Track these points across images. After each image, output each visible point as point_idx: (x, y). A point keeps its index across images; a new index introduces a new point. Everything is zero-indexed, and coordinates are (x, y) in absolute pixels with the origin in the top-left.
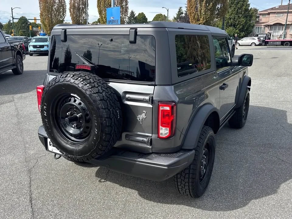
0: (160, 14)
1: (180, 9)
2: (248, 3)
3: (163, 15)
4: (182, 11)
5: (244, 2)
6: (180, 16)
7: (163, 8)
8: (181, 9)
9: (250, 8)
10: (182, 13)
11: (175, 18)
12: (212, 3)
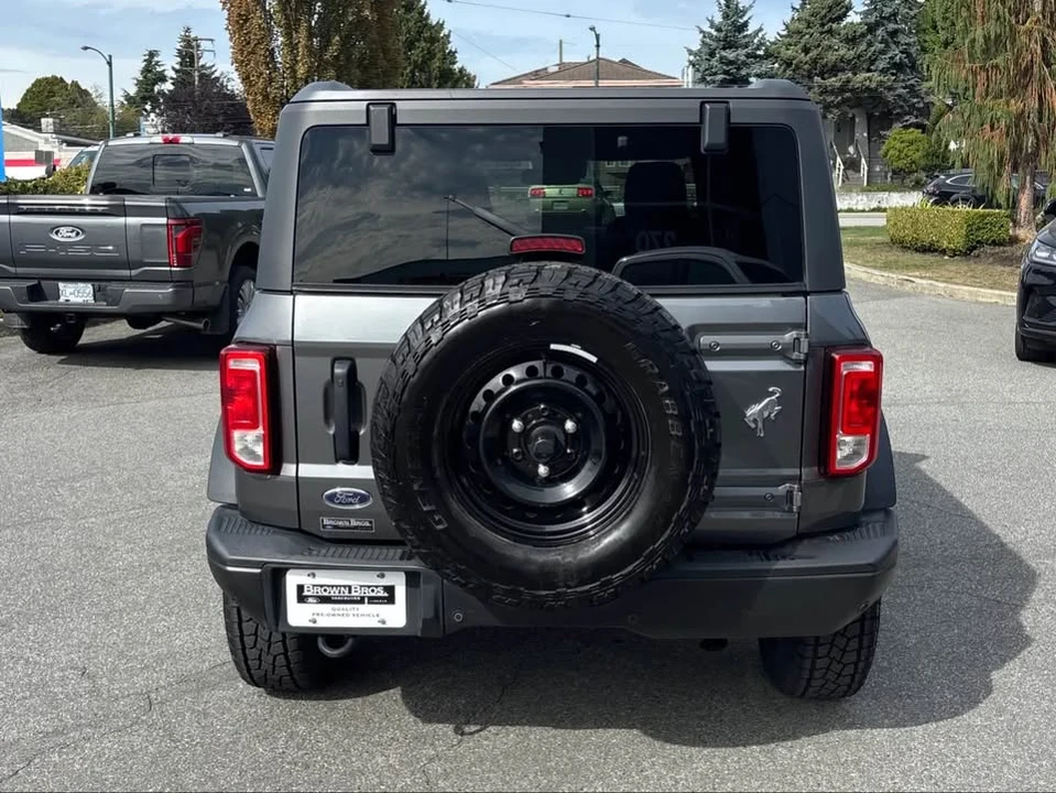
0: (55, 78)
1: (149, 61)
2: (449, 46)
3: (69, 82)
4: (159, 69)
5: (432, 44)
6: (153, 90)
7: (86, 48)
8: (156, 59)
9: (456, 67)
10: (162, 78)
11: (128, 97)
12: (337, 38)
